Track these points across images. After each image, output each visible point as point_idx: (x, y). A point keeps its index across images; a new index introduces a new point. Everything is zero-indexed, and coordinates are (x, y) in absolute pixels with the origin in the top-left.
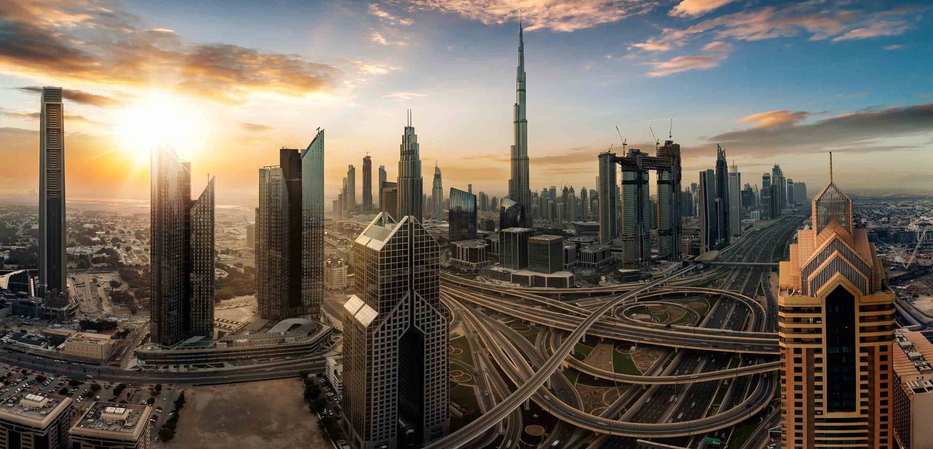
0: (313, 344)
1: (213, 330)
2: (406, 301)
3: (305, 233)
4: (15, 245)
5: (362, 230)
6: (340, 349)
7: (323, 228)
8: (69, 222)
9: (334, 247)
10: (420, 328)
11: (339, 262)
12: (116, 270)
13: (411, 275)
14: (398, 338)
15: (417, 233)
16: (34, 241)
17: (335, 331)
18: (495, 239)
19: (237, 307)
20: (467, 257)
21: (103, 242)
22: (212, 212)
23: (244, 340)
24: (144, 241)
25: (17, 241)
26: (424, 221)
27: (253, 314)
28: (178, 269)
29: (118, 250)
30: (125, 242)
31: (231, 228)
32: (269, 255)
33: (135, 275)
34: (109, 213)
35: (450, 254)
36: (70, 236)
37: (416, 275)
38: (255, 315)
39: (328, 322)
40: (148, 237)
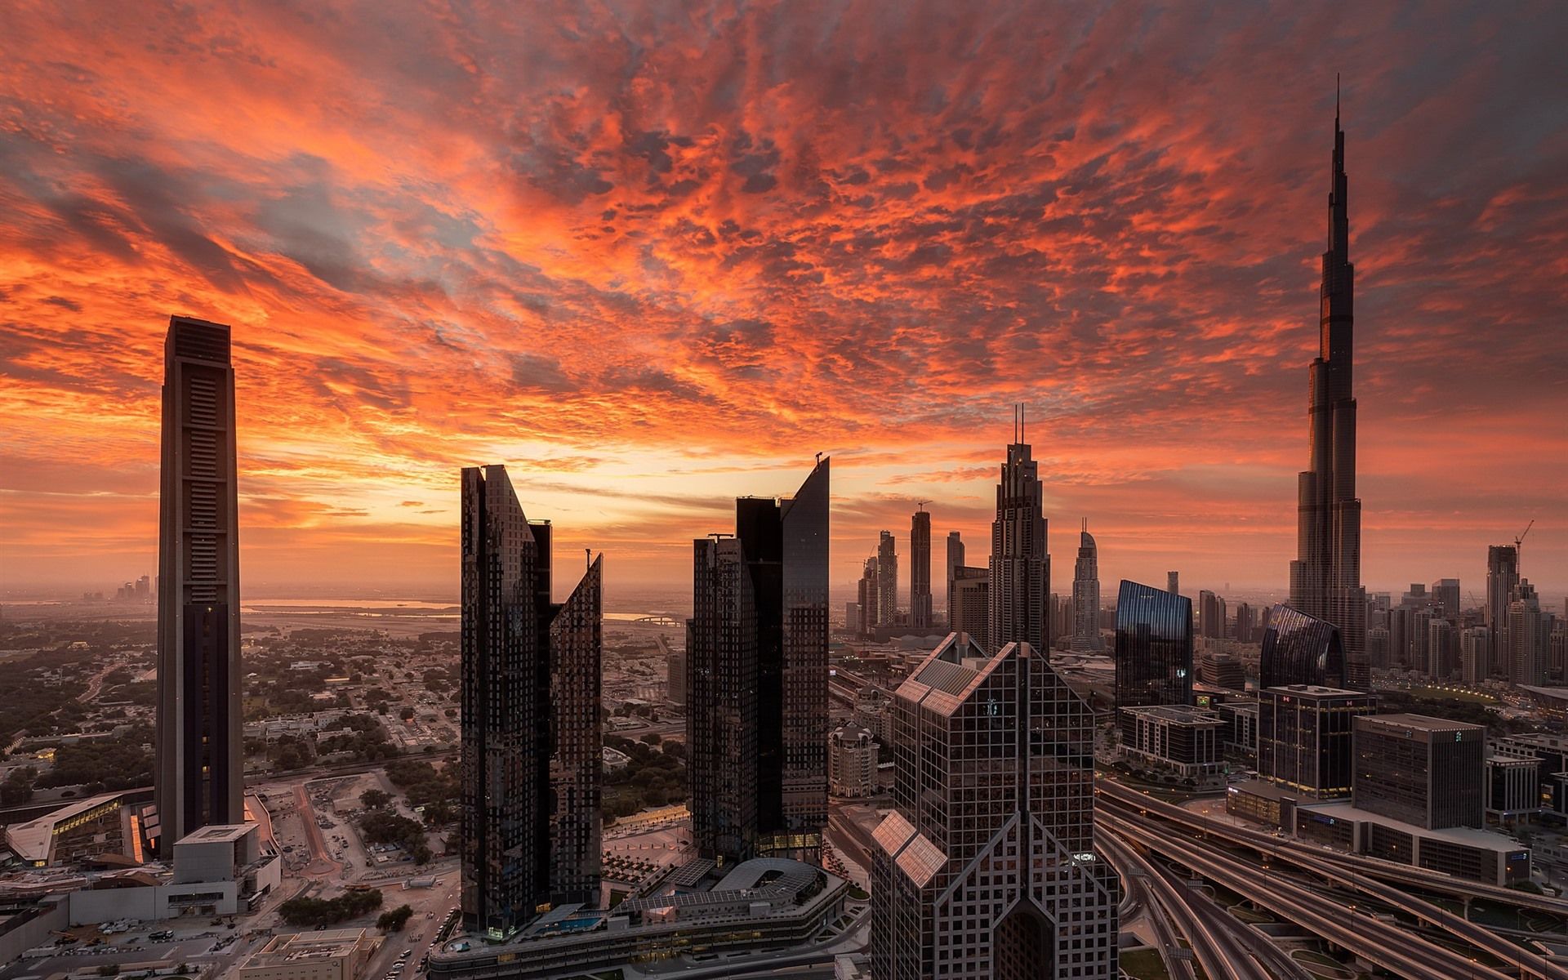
0: (808, 919)
1: (599, 889)
2: (1011, 836)
3: (788, 671)
4: (78, 730)
5: (912, 669)
6: (864, 936)
7: (827, 664)
8: (250, 658)
9: (850, 706)
10: (1042, 907)
11: (861, 735)
12: (378, 765)
13: (1023, 776)
14: (993, 925)
15: (1036, 681)
16: (140, 714)
17: (854, 891)
18: (1246, 709)
19: (650, 831)
20: (1163, 747)
21: (343, 701)
22: (597, 628)
23: (666, 910)
24: (445, 695)
25: (84, 719)
26: (1053, 653)
27: (683, 847)
28: (523, 753)
29: (381, 718)
30: (399, 699)
31: (635, 661)
32: (715, 717)
33: (423, 771)
34: (359, 633)
35: (1119, 734)
36: (255, 693)
37: (1033, 776)
38: (687, 851)
39: (841, 871)
40: (455, 685)
